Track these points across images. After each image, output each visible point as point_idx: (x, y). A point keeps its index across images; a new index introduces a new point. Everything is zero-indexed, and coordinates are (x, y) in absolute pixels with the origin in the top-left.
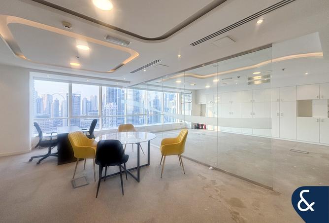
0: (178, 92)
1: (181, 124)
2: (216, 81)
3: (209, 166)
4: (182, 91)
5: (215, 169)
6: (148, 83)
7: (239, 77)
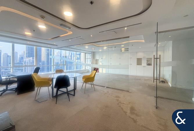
0: (83, 53)
1: (85, 70)
2: (105, 48)
3: (104, 87)
4: (86, 52)
5: (107, 87)
6: (70, 47)
7: (115, 47)
